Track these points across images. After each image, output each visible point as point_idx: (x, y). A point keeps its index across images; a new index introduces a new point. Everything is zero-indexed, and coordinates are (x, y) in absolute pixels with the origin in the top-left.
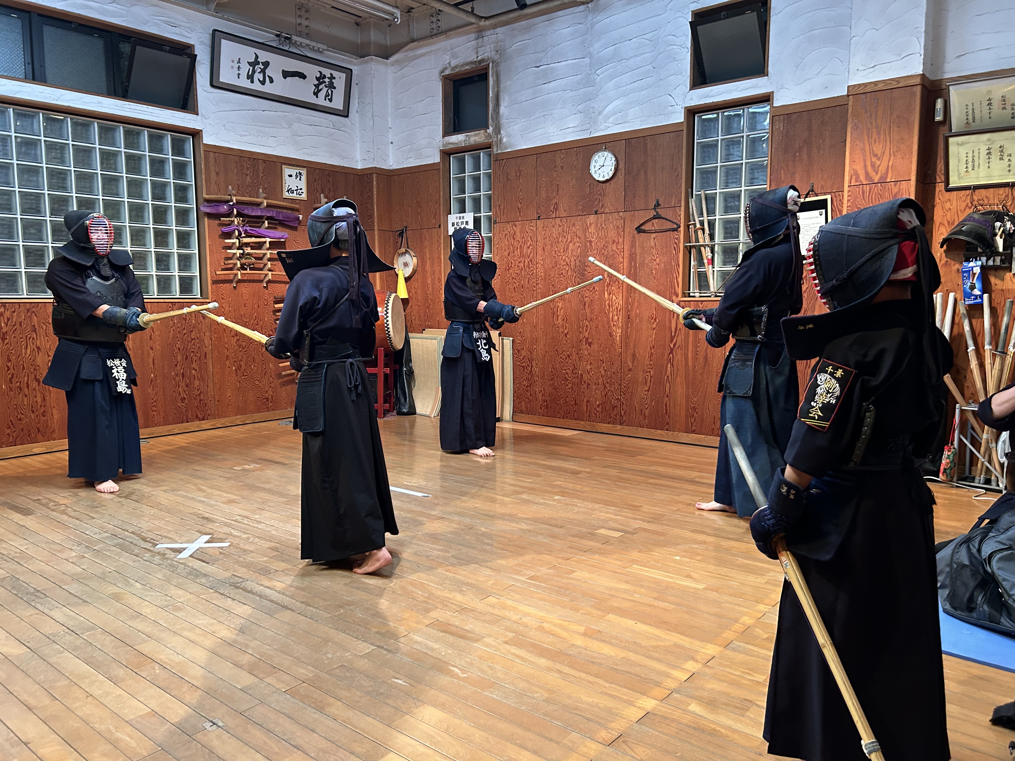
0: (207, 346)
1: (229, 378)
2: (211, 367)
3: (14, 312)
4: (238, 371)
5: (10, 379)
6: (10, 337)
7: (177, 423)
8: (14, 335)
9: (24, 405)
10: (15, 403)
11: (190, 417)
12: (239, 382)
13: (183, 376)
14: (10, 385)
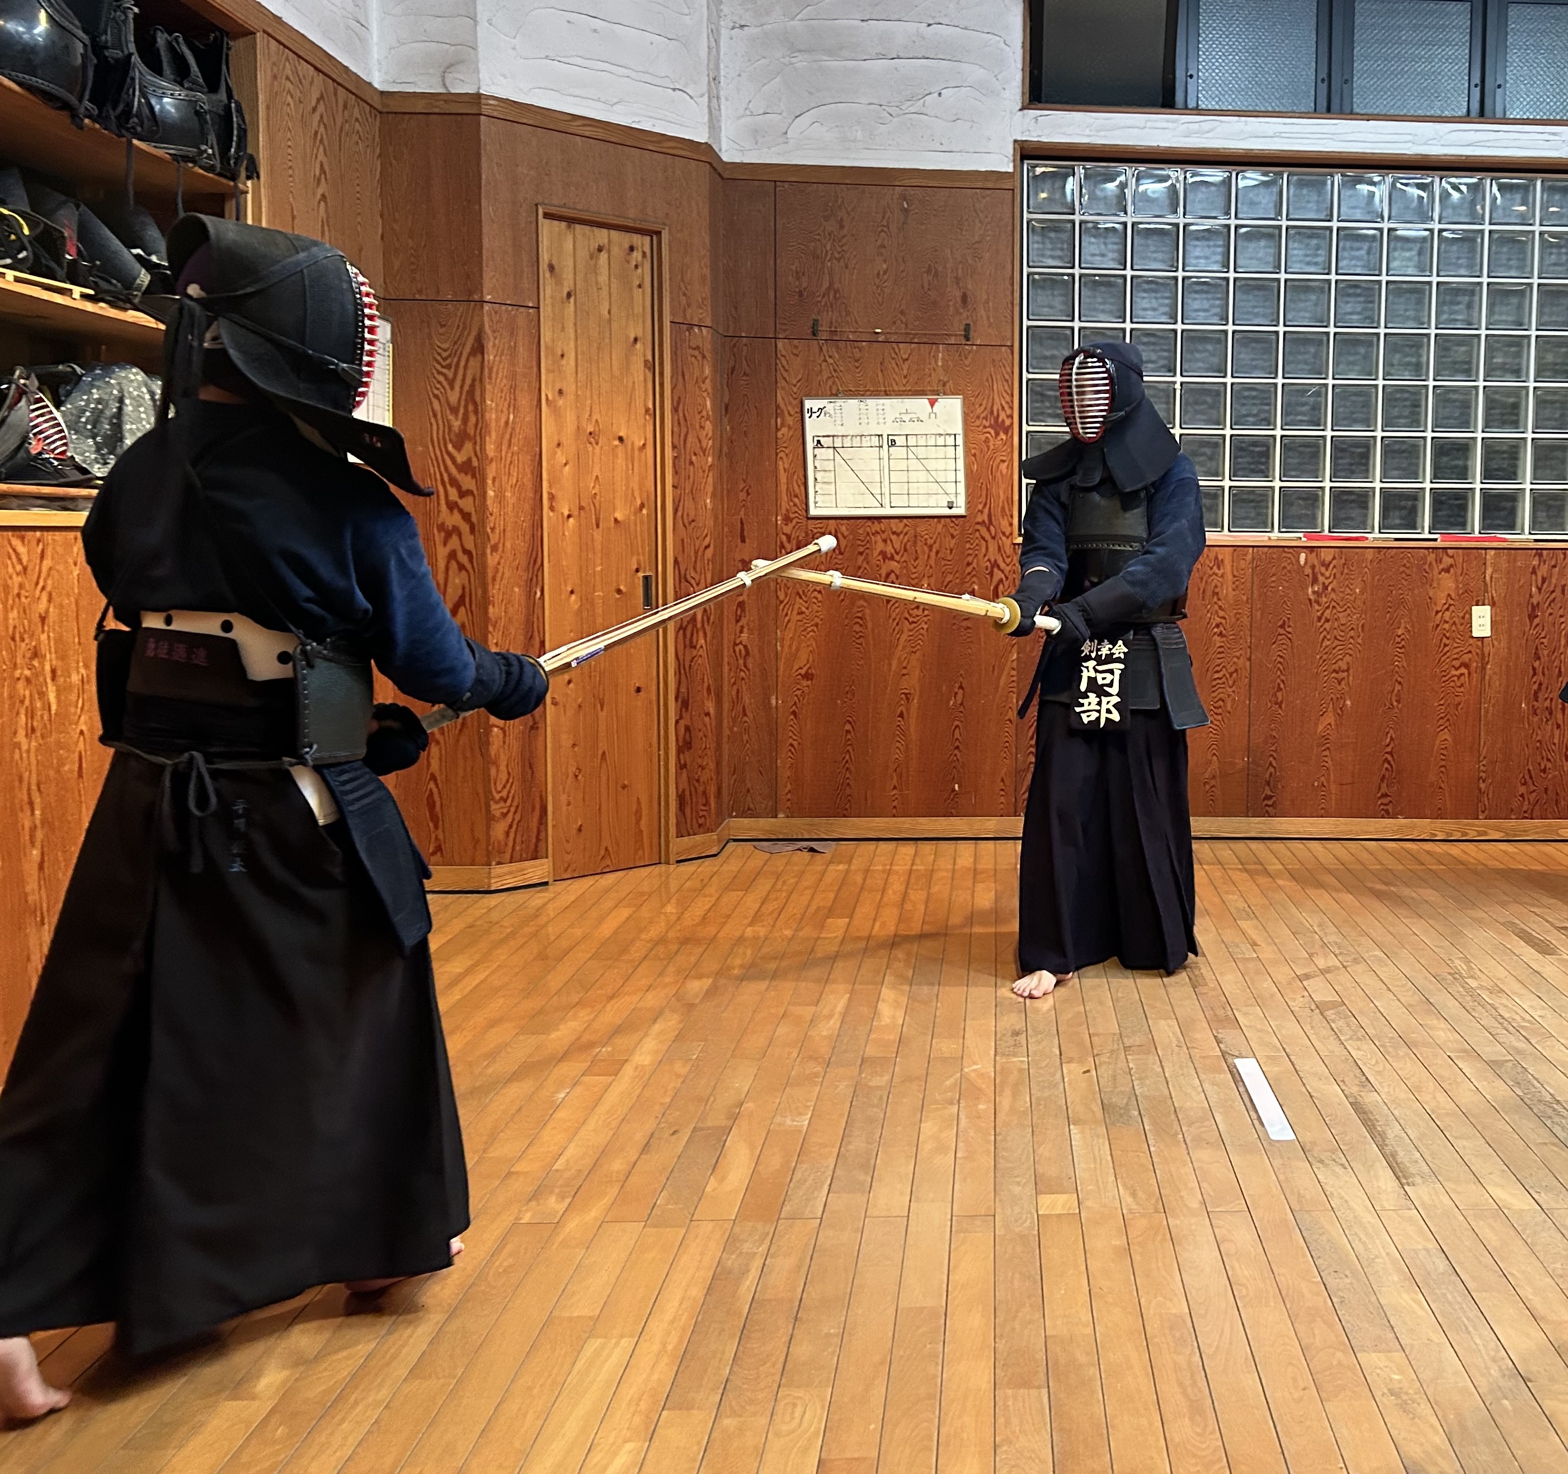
3: (1554, 566)
5: (1536, 693)
6: (1543, 612)
8: (1550, 610)
9: (1554, 744)
10: (1539, 738)
14: (1535, 703)
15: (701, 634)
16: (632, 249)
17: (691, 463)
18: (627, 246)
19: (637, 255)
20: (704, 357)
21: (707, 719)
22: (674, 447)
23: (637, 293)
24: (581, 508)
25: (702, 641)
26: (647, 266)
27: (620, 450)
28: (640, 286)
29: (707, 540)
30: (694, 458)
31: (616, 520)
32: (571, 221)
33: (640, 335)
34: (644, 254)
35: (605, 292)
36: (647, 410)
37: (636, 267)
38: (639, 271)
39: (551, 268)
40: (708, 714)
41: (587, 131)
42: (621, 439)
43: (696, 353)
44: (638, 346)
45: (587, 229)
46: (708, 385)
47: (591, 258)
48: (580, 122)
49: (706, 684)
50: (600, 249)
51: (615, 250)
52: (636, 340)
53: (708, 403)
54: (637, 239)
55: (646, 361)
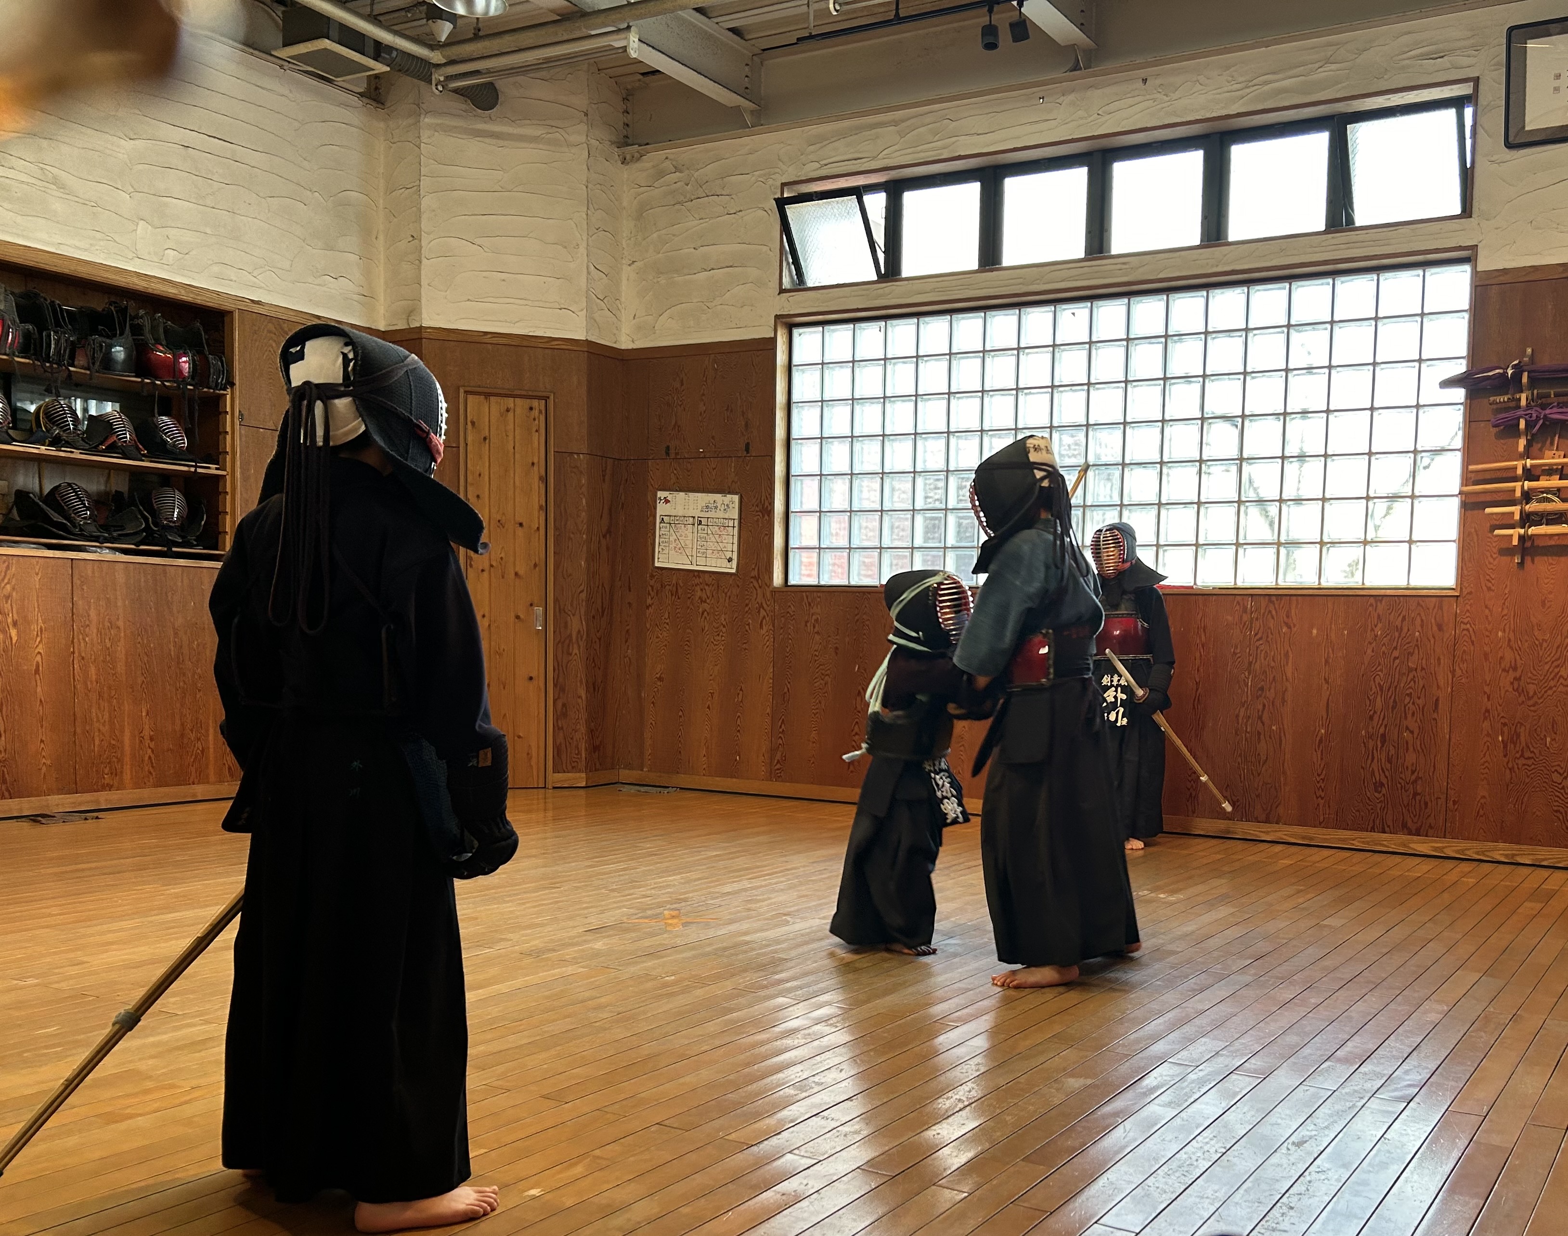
0: (1441, 684)
1: (1487, 758)
2: (1447, 730)
4: (1510, 746)
7: (1362, 830)
11: (1390, 823)
12: (1511, 770)
13: (1383, 743)
15: (575, 646)
16: (531, 409)
17: (570, 538)
18: (528, 407)
19: (535, 413)
20: (581, 472)
21: (580, 701)
22: (556, 528)
23: (535, 436)
24: (492, 566)
25: (576, 651)
26: (542, 418)
27: (520, 532)
28: (537, 431)
29: (582, 588)
30: (572, 536)
31: (516, 574)
32: (487, 395)
33: (536, 461)
34: (540, 412)
35: (511, 438)
36: (541, 507)
37: (534, 419)
38: (537, 422)
39: (473, 423)
40: (580, 697)
41: (495, 340)
42: (521, 525)
43: (574, 470)
44: (536, 468)
45: (498, 399)
46: (584, 489)
47: (502, 416)
48: (489, 336)
49: (579, 679)
50: (508, 410)
51: (518, 411)
52: (533, 464)
53: (584, 501)
54: (535, 403)
55: (540, 478)
